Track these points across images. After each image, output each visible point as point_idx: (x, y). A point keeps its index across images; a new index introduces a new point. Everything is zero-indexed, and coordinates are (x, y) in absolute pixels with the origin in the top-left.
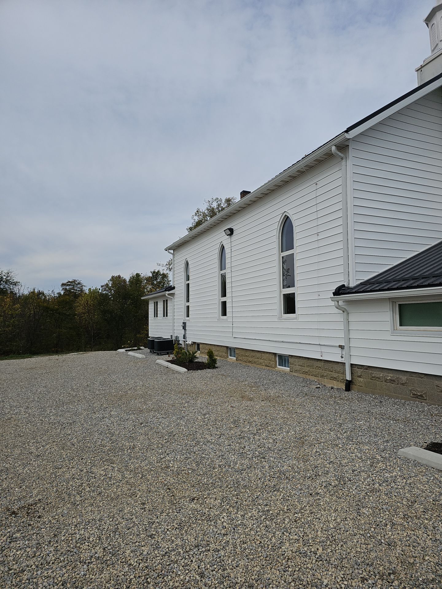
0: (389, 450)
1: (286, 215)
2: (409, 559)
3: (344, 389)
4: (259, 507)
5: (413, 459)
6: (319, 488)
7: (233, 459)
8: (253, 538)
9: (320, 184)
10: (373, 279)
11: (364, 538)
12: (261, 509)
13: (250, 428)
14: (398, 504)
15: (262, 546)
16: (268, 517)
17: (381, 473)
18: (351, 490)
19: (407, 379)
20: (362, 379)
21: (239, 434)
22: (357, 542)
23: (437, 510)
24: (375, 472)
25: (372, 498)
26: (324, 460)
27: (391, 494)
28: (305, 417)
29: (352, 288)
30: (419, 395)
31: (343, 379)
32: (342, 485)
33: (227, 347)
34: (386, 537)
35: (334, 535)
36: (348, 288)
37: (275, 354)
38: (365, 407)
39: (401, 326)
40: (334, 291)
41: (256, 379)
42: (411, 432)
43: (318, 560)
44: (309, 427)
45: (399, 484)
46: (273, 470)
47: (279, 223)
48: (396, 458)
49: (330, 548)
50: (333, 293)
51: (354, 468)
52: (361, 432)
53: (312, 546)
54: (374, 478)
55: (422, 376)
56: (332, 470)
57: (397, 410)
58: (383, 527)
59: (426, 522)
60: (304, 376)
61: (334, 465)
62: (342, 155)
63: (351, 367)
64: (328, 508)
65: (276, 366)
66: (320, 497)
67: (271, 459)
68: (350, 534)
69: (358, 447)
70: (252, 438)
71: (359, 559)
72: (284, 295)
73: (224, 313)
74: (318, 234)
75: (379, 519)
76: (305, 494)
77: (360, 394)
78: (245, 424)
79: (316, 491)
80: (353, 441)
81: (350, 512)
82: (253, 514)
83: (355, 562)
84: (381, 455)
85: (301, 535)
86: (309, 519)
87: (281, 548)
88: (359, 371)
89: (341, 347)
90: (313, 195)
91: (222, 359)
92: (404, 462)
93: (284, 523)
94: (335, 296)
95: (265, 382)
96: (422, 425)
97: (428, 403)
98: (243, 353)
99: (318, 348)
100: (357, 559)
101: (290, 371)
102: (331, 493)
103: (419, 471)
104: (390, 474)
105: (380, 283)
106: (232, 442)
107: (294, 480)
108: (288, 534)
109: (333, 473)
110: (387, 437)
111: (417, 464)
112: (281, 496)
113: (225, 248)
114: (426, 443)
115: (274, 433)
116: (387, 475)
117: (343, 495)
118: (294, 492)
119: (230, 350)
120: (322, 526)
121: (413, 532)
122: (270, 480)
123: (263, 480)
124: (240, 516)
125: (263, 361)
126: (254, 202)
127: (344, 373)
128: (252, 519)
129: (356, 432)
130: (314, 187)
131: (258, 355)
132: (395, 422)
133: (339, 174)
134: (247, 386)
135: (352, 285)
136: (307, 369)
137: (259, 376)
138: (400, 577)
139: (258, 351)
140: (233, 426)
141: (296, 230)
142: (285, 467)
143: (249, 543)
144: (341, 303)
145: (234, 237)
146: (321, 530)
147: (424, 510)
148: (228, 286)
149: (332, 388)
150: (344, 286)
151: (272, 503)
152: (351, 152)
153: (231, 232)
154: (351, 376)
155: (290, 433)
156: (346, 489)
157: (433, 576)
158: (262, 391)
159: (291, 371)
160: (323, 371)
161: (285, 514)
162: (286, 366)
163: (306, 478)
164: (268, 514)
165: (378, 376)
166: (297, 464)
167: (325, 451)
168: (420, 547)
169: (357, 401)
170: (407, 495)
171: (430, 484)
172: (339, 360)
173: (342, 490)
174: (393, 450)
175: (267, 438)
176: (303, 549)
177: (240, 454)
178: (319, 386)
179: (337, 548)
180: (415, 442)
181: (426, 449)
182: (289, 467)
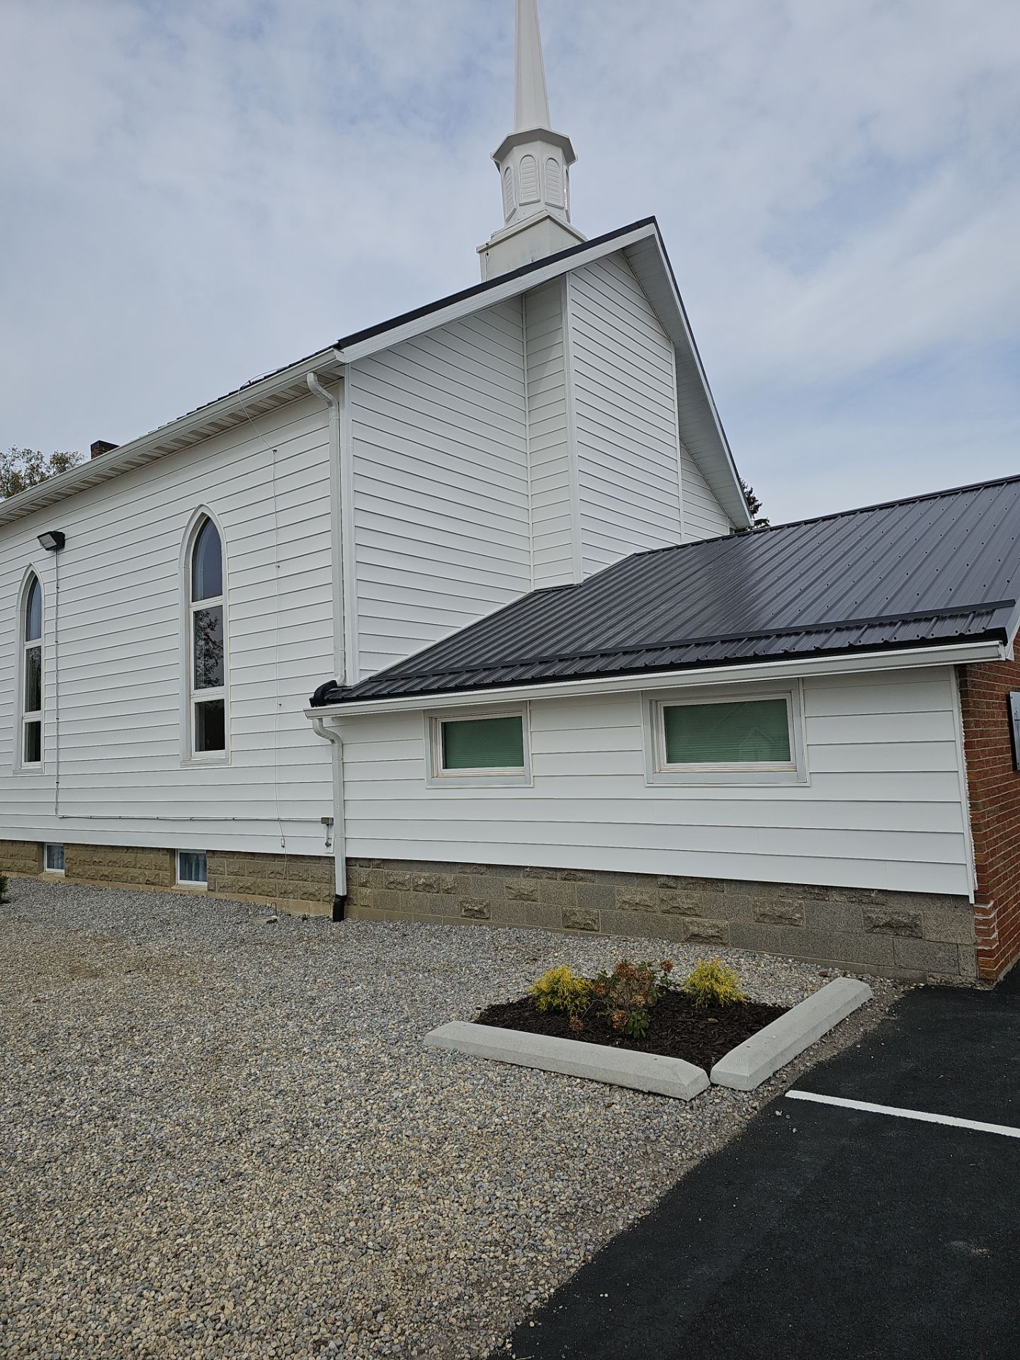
0: (407, 1038)
1: (203, 514)
2: (418, 1268)
3: (331, 917)
4: (85, 1246)
5: (452, 1048)
6: (245, 1160)
7: (24, 1137)
8: (58, 1331)
9: (284, 452)
10: (394, 670)
11: (332, 1250)
12: (88, 1250)
13: (82, 1048)
14: (412, 1153)
15: (79, 1346)
16: (104, 1266)
17: (386, 1092)
18: (317, 1147)
19: (455, 879)
20: (369, 890)
21: (50, 1068)
22: (316, 1262)
23: (485, 1146)
24: (373, 1093)
25: (359, 1153)
26: (265, 1090)
27: (400, 1135)
28: (231, 996)
29: (351, 690)
30: (476, 911)
31: (329, 896)
32: (297, 1139)
33: (41, 845)
34: (379, 1232)
35: (264, 1262)
36: (344, 688)
37: (172, 852)
38: (371, 952)
39: (446, 768)
40: (313, 695)
41: (117, 920)
42: (455, 992)
43: (221, 1333)
44: (238, 1020)
45: (417, 1109)
46: (134, 1144)
47: (186, 530)
48: (419, 1054)
49: (253, 1296)
50: (310, 699)
51: (329, 1096)
52: (356, 1009)
53: (209, 1304)
54: (369, 1108)
55: (483, 870)
56: (279, 1110)
57: (434, 948)
58: (374, 1213)
59: (460, 1176)
60: (242, 897)
61: (286, 1096)
62: (330, 396)
63: (347, 864)
64: (261, 1201)
65: (173, 882)
66: (243, 1180)
67: (133, 1116)
68: (301, 1249)
69: (344, 1044)
70: (85, 1073)
71: (315, 1301)
72: (198, 705)
73: (34, 753)
74: (278, 564)
75: (368, 1198)
76: (208, 1182)
77: (363, 925)
78: (71, 1041)
79: (236, 1170)
80: (336, 1034)
81: (309, 1198)
82: (66, 1268)
83: (305, 1311)
84: (389, 1054)
85: (185, 1286)
86: (210, 1241)
87: (130, 1333)
88: (362, 873)
89: (327, 822)
90: (267, 475)
91: (24, 876)
92: (435, 1057)
93: (146, 1269)
94: (315, 708)
95: (141, 923)
96: (477, 973)
97: (492, 924)
98: (85, 855)
99: (276, 829)
100: (310, 1302)
101: (209, 890)
102: (271, 1165)
103: (459, 1071)
104: (402, 1092)
105: (408, 678)
106: (28, 1095)
107: (186, 1154)
108: (153, 1293)
109: (281, 1118)
110: (407, 1011)
111: (458, 1057)
112: (148, 1203)
113: (41, 580)
114: (480, 1009)
115: (147, 1050)
116: (396, 1094)
117: (297, 1164)
118: (182, 1184)
119: (48, 851)
120: (238, 1249)
121: (433, 1207)
122: (122, 1172)
123: (103, 1174)
124: (26, 1284)
125: (139, 871)
126: (124, 472)
127: (331, 881)
128: (62, 1283)
129: (345, 1011)
130: (269, 458)
131: (128, 857)
132: (426, 974)
133: (323, 437)
134: (89, 940)
135: (351, 683)
136: (248, 881)
137: (125, 912)
138: (397, 1313)
139: (128, 848)
140: (34, 1052)
141: (227, 552)
142: (167, 1129)
143: (44, 1346)
144: (327, 722)
145: (67, 556)
146: (236, 1258)
147: (460, 1153)
148: (46, 681)
149: (304, 919)
150: (333, 684)
151: (120, 1228)
152: (350, 395)
153: (58, 541)
154: (347, 885)
155: (189, 1043)
156: (306, 1147)
157: (460, 1289)
158: (129, 949)
159: (212, 888)
160: (287, 882)
161: (151, 1245)
162: (200, 876)
163: (217, 1143)
164: (108, 1258)
165: (400, 879)
166: (198, 1114)
167: (269, 1069)
168: (443, 1233)
169: (355, 941)
170: (432, 1128)
171: (476, 1094)
172: (322, 851)
173: (296, 1151)
174: (416, 1038)
175: (128, 1065)
176: (187, 1319)
177: (45, 1123)
178: (274, 917)
179: (268, 1292)
180: (460, 1012)
181: (478, 1023)
182: (177, 1127)
